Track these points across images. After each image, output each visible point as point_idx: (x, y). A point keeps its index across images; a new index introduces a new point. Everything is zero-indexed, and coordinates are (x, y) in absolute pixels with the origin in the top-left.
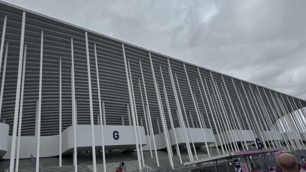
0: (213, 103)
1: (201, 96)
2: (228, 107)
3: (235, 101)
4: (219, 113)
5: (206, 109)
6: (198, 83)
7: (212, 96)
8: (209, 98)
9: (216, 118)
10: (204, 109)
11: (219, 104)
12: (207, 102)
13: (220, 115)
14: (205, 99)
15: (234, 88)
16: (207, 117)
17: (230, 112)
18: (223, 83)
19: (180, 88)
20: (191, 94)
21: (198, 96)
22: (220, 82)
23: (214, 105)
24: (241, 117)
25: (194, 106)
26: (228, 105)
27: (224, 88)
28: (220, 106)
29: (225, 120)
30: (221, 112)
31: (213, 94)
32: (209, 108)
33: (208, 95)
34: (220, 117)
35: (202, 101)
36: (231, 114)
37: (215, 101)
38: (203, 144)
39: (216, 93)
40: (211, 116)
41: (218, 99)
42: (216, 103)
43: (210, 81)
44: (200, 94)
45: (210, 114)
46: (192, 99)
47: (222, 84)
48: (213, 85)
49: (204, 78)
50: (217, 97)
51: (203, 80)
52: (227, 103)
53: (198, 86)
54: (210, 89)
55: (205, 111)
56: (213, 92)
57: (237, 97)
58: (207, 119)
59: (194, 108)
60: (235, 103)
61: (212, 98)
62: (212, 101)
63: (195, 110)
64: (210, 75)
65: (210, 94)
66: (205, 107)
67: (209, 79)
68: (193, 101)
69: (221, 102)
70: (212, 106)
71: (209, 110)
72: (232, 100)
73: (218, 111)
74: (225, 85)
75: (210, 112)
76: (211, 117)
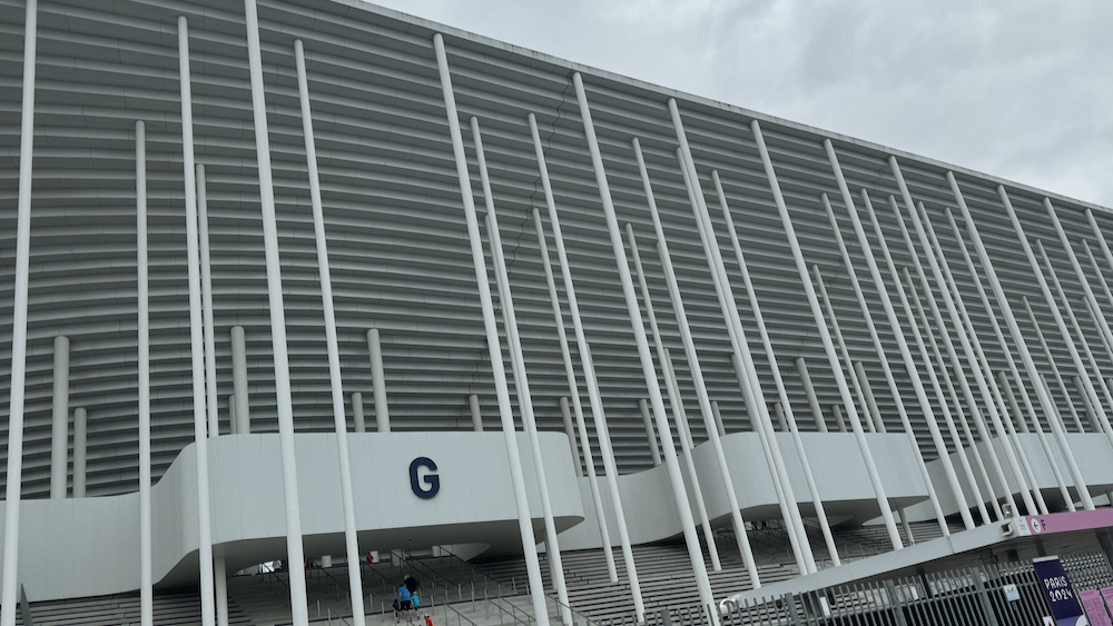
0: (915, 312)
1: (849, 283)
2: (992, 330)
3: (1020, 297)
4: (947, 360)
5: (878, 342)
6: (833, 218)
7: (909, 276)
8: (891, 289)
9: (931, 386)
10: (872, 345)
11: (946, 315)
12: (882, 308)
13: (950, 370)
14: (873, 297)
15: (1016, 237)
16: (886, 384)
17: (1003, 356)
18: (958, 213)
19: (742, 244)
20: (798, 276)
21: (835, 281)
22: (943, 210)
23: (919, 322)
24: (1058, 374)
25: (816, 330)
26: (988, 321)
27: (967, 237)
28: (950, 325)
29: (978, 395)
30: (955, 358)
31: (913, 271)
32: (893, 337)
33: (887, 277)
34: (954, 379)
35: (858, 305)
36: (1007, 365)
37: (925, 303)
38: (872, 507)
39: (925, 262)
40: (907, 375)
41: (938, 295)
42: (929, 313)
43: (896, 206)
44: (846, 272)
45: (904, 367)
46: (806, 299)
47: (952, 219)
48: (910, 226)
49: (865, 192)
50: (933, 284)
51: (859, 203)
52: (984, 311)
53: (833, 235)
54: (897, 246)
55: (876, 355)
56: (910, 259)
57: (1036, 281)
58: (890, 392)
59: (820, 340)
60: (1024, 307)
61: (907, 291)
62: (911, 302)
63: (823, 351)
64: (892, 174)
65: (899, 269)
66: (874, 332)
67: (886, 197)
68: (809, 310)
69: (957, 307)
70: (910, 330)
71: (896, 347)
72: (1007, 295)
73: (943, 351)
74: (971, 224)
75: (900, 357)
76: (908, 381)
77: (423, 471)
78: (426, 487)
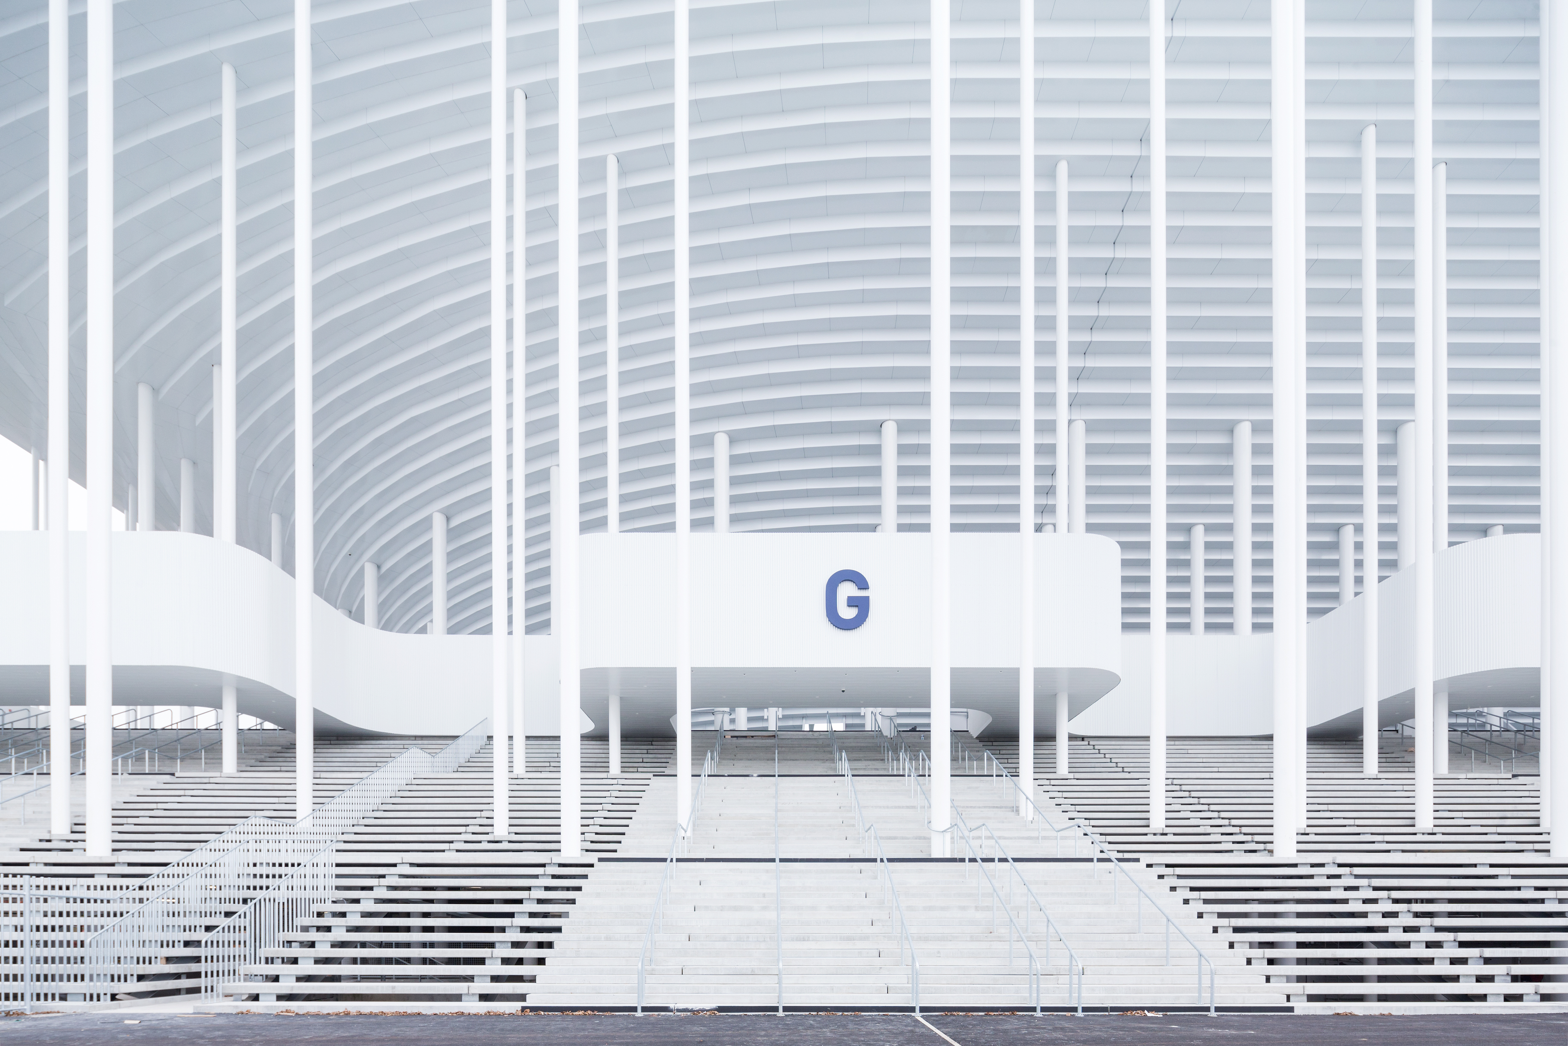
77: (846, 590)
78: (847, 613)
